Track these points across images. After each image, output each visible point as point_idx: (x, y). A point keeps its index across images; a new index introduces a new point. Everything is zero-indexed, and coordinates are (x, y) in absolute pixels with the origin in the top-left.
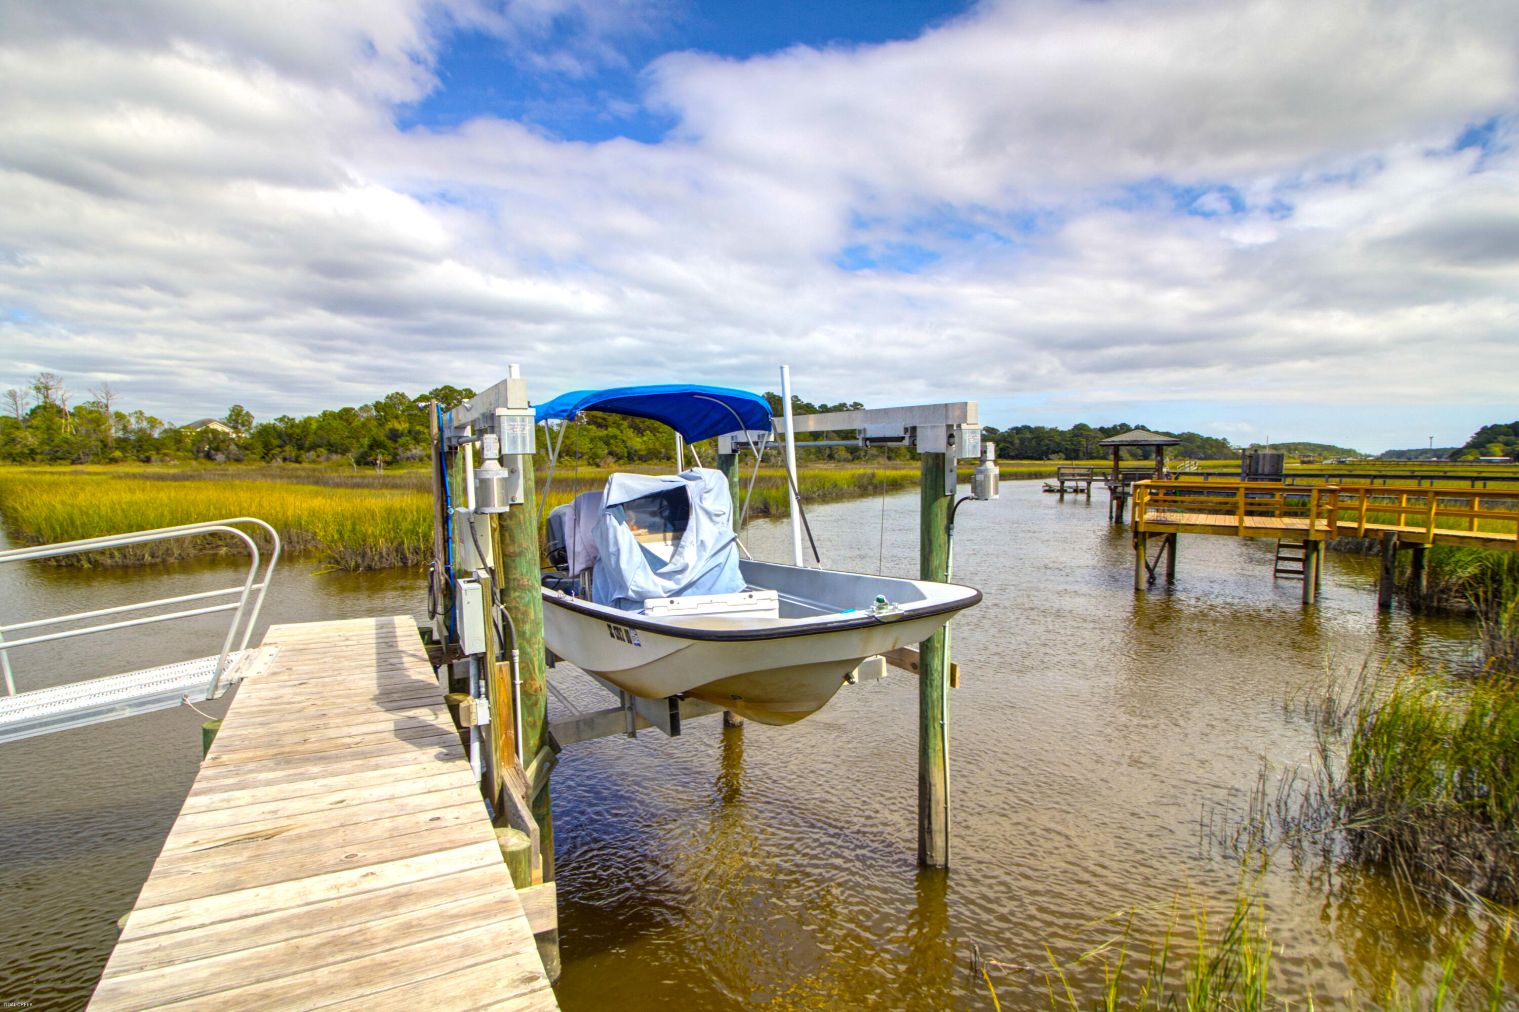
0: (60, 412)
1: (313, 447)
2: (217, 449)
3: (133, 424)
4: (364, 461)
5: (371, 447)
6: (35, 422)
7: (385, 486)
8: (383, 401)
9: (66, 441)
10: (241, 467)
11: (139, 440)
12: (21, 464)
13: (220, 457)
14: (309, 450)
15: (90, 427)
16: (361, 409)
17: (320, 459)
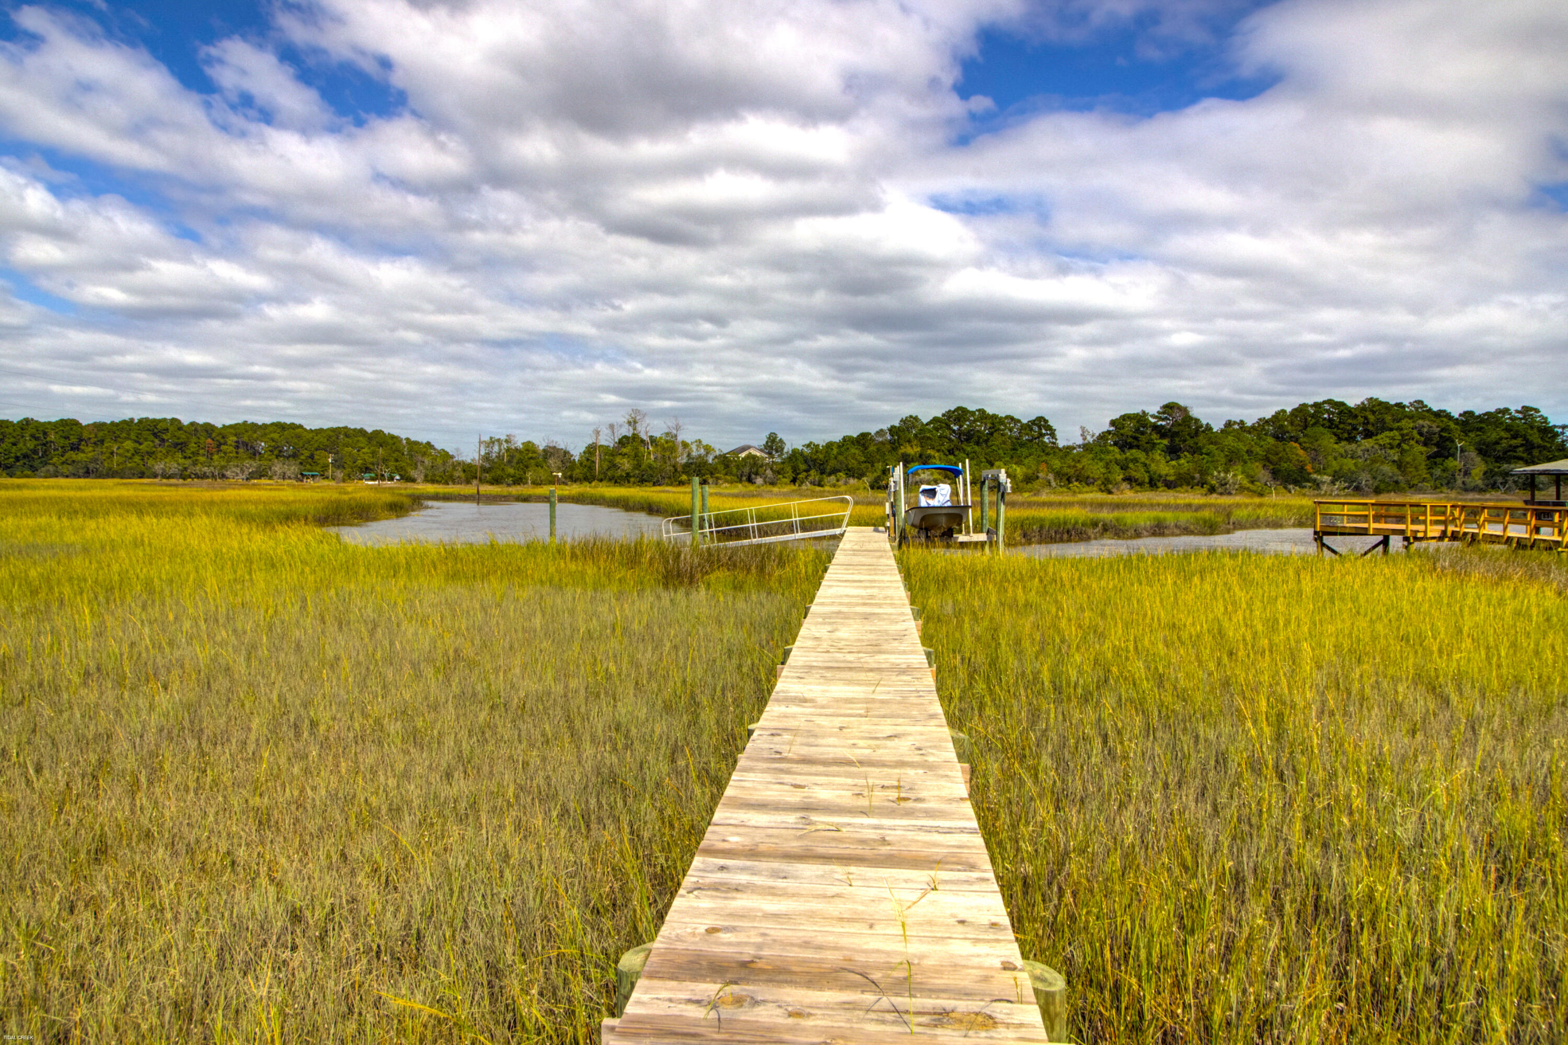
0: (643, 441)
1: (834, 472)
2: (757, 474)
3: (694, 454)
4: (875, 485)
5: (884, 471)
6: (625, 450)
8: (897, 424)
9: (650, 467)
10: (775, 489)
11: (699, 464)
12: (621, 485)
13: (758, 480)
14: (830, 474)
15: (666, 453)
17: (840, 483)
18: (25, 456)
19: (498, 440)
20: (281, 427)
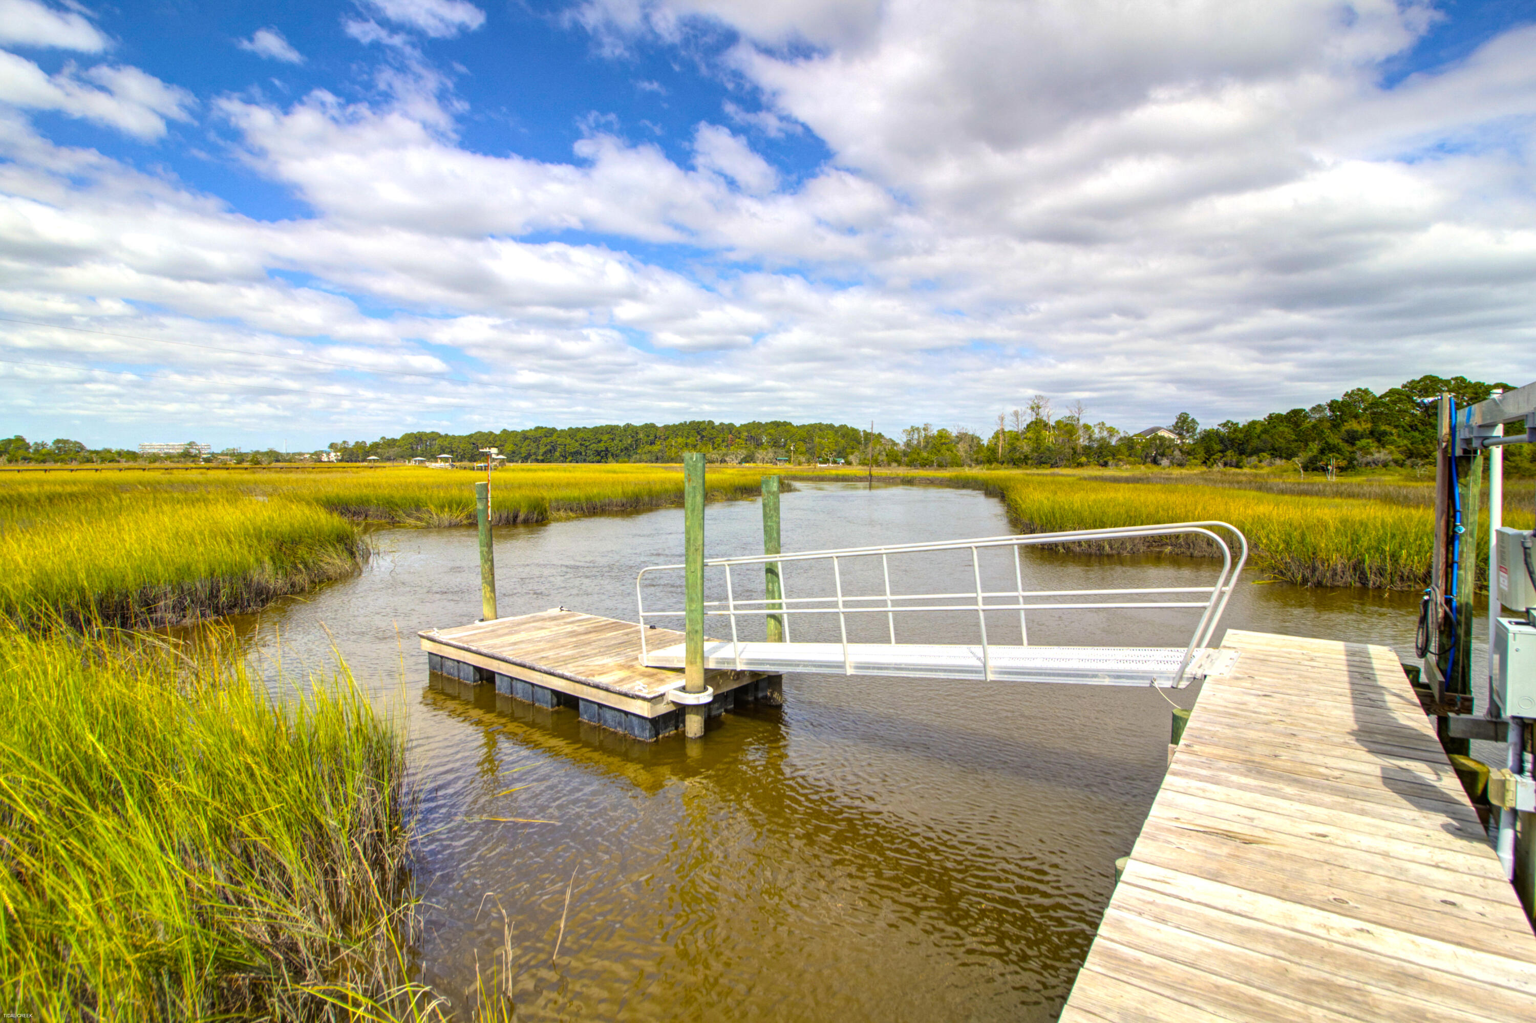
0: (1046, 425)
1: (1256, 451)
2: (1163, 455)
3: (1097, 434)
4: (1312, 466)
5: (1322, 451)
6: (1029, 435)
7: (1338, 494)
8: (1340, 399)
9: (1048, 449)
10: (1184, 471)
11: (1100, 447)
12: (1019, 467)
13: (1165, 462)
14: (1251, 455)
15: (1066, 437)
16: (1313, 409)
17: (1263, 464)
18: (626, 449)
19: (918, 429)
20: (776, 424)
